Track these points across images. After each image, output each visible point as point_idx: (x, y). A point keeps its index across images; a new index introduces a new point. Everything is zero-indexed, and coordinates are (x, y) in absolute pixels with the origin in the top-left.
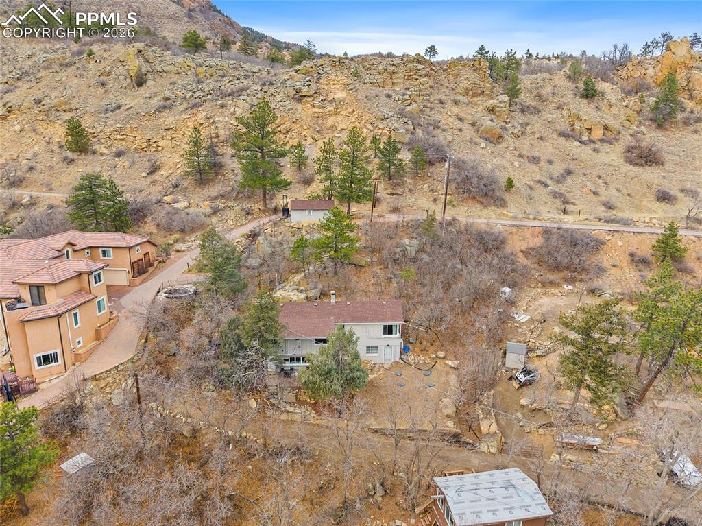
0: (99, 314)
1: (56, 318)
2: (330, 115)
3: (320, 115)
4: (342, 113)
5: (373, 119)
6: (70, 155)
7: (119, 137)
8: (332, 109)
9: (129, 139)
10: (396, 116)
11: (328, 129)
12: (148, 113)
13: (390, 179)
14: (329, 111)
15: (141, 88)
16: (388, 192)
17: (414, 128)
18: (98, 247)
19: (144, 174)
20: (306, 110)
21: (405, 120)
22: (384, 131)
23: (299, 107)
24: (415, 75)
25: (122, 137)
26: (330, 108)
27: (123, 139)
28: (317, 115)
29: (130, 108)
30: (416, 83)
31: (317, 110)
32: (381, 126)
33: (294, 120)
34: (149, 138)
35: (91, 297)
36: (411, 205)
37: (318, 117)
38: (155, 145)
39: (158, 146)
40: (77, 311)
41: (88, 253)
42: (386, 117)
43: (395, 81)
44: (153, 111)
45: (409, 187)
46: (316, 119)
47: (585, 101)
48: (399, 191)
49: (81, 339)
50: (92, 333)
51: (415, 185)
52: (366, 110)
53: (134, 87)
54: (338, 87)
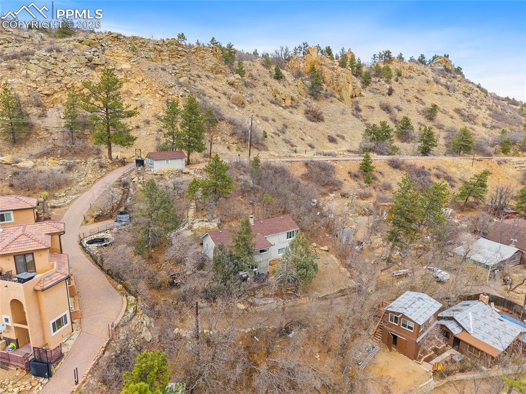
4: (132, 81)
10: (177, 85)
23: (94, 74)
24: (177, 54)
26: (121, 76)
30: (179, 61)
43: (163, 58)
47: (277, 81)
51: (211, 137)
54: (121, 59)
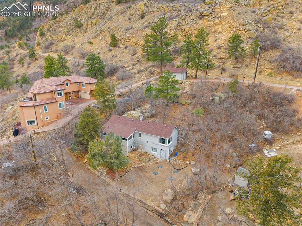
0: (59, 109)
1: (34, 107)
2: (216, 25)
3: (211, 25)
4: (223, 23)
5: (238, 25)
6: (111, 48)
7: (128, 40)
8: (218, 21)
9: (131, 41)
10: (253, 23)
11: (213, 32)
12: (140, 30)
13: (236, 58)
14: (216, 23)
15: (142, 20)
16: (232, 66)
17: (264, 29)
18: (81, 83)
19: (130, 56)
20: (204, 23)
21: (259, 24)
22: (242, 32)
23: (200, 22)
25: (129, 40)
26: (217, 21)
27: (129, 41)
28: (209, 25)
29: (135, 28)
31: (210, 23)
32: (241, 29)
33: (195, 29)
34: (137, 40)
35: (55, 101)
36: (243, 74)
37: (210, 26)
38: (138, 44)
39: (139, 44)
40: (46, 106)
41: (78, 85)
42: (246, 23)
44: (142, 29)
45: (246, 63)
46: (208, 28)
48: (239, 66)
49: (48, 117)
50: (55, 116)
51: (250, 62)
52: (236, 21)
53: (140, 19)
54: (224, 9)
